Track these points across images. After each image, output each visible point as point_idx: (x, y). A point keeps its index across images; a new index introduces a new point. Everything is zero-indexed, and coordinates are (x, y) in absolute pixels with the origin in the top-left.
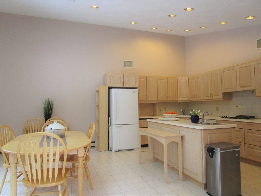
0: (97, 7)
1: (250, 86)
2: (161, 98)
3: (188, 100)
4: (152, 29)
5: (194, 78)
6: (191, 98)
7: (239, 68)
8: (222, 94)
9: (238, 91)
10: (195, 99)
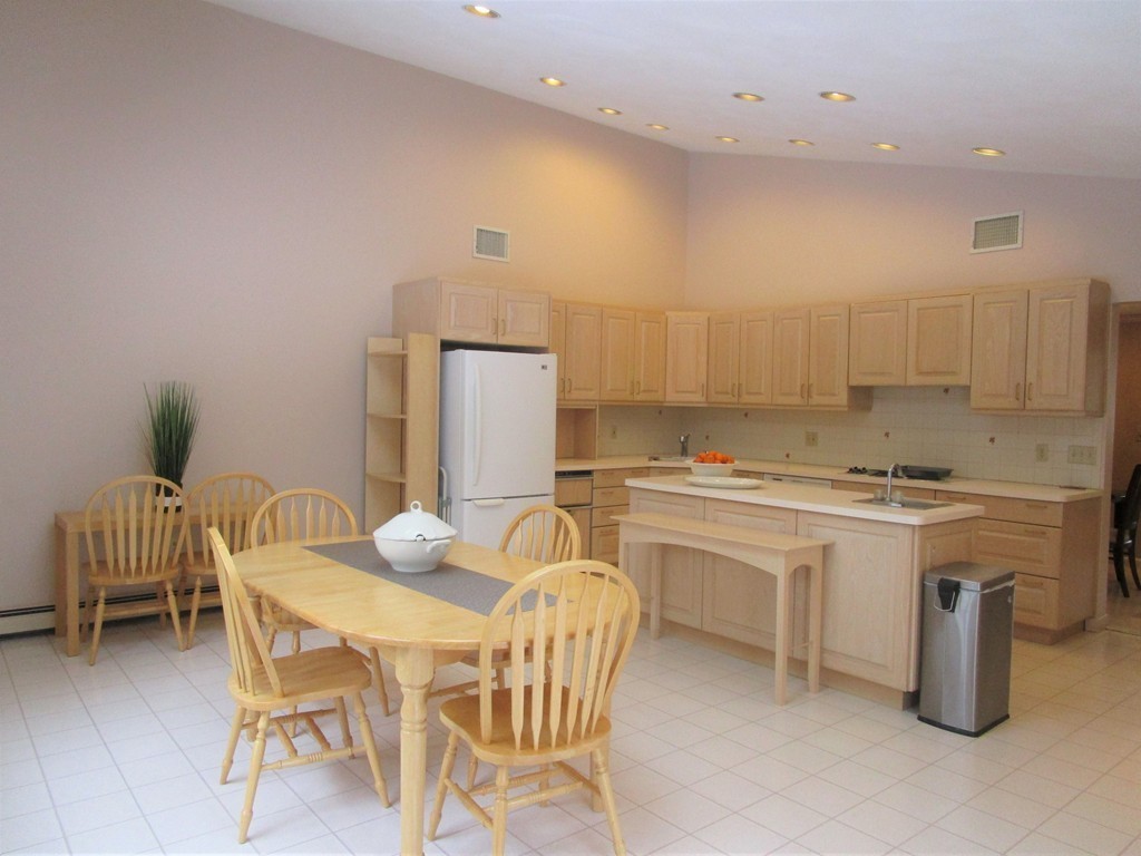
0: (493, 14)
1: (953, 373)
2: (612, 390)
3: (703, 399)
4: (601, 109)
5: (732, 322)
6: (717, 393)
7: (919, 309)
8: (846, 389)
9: (908, 384)
10: (735, 400)
